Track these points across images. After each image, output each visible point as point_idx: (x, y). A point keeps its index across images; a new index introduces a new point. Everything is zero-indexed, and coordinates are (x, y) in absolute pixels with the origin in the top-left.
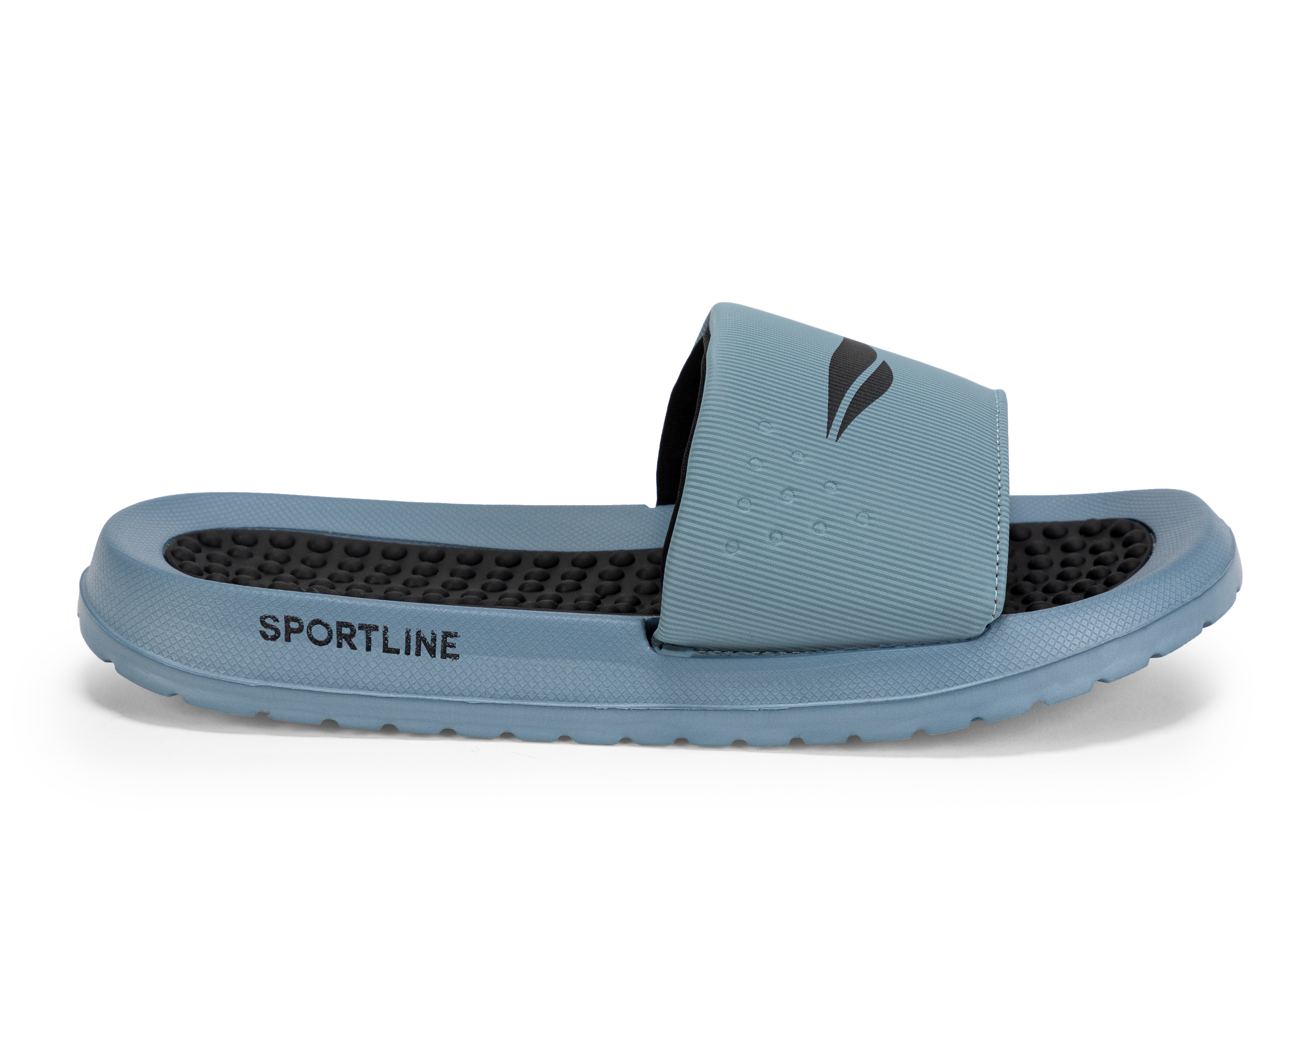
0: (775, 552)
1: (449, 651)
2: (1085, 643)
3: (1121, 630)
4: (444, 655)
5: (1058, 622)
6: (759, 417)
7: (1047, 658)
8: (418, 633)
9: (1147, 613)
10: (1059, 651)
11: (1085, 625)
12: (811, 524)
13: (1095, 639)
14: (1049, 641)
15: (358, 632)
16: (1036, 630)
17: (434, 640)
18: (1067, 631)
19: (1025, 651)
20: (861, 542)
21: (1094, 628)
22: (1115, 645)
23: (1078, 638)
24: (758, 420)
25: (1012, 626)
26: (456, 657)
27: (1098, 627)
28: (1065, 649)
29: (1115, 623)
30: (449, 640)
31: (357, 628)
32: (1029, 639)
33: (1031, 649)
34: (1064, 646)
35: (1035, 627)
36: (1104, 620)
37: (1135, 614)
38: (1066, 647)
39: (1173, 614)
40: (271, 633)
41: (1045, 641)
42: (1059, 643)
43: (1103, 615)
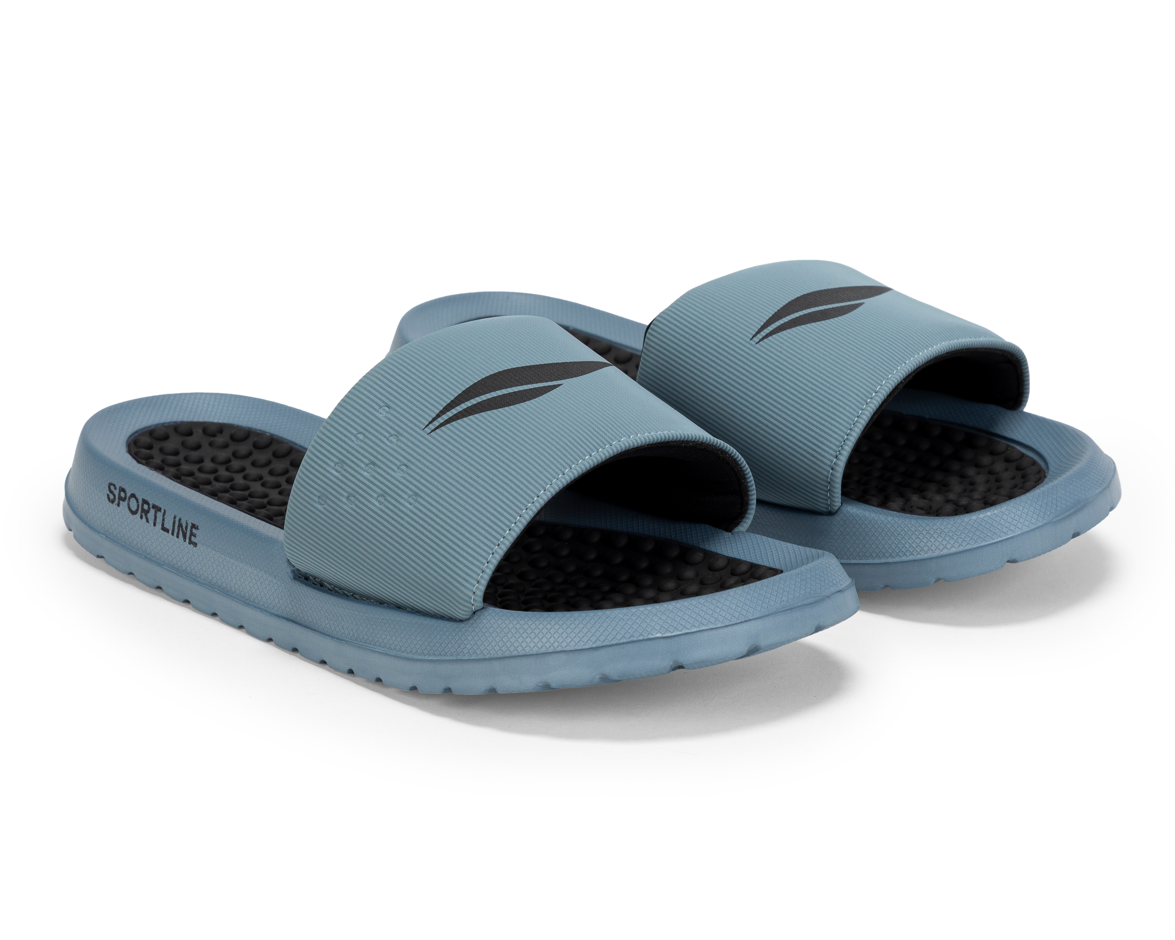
0: (347, 512)
1: (193, 539)
2: (538, 648)
3: (573, 646)
4: (191, 542)
5: (524, 624)
6: (383, 402)
7: (505, 652)
8: (180, 520)
9: (605, 638)
10: (516, 649)
11: (545, 633)
12: (375, 495)
13: (548, 647)
14: (511, 638)
15: (151, 509)
16: (505, 626)
17: (186, 528)
18: (528, 634)
19: (492, 642)
20: (402, 519)
21: (551, 637)
22: (563, 656)
23: (534, 642)
24: (382, 404)
25: (489, 618)
26: (195, 545)
27: (554, 638)
28: (521, 648)
29: (571, 638)
30: (194, 531)
31: (151, 506)
32: (497, 633)
33: (496, 641)
34: (521, 645)
35: (505, 624)
36: (562, 633)
37: (592, 635)
38: (522, 647)
39: (630, 645)
40: (112, 497)
41: (508, 638)
42: (518, 642)
43: (563, 629)
